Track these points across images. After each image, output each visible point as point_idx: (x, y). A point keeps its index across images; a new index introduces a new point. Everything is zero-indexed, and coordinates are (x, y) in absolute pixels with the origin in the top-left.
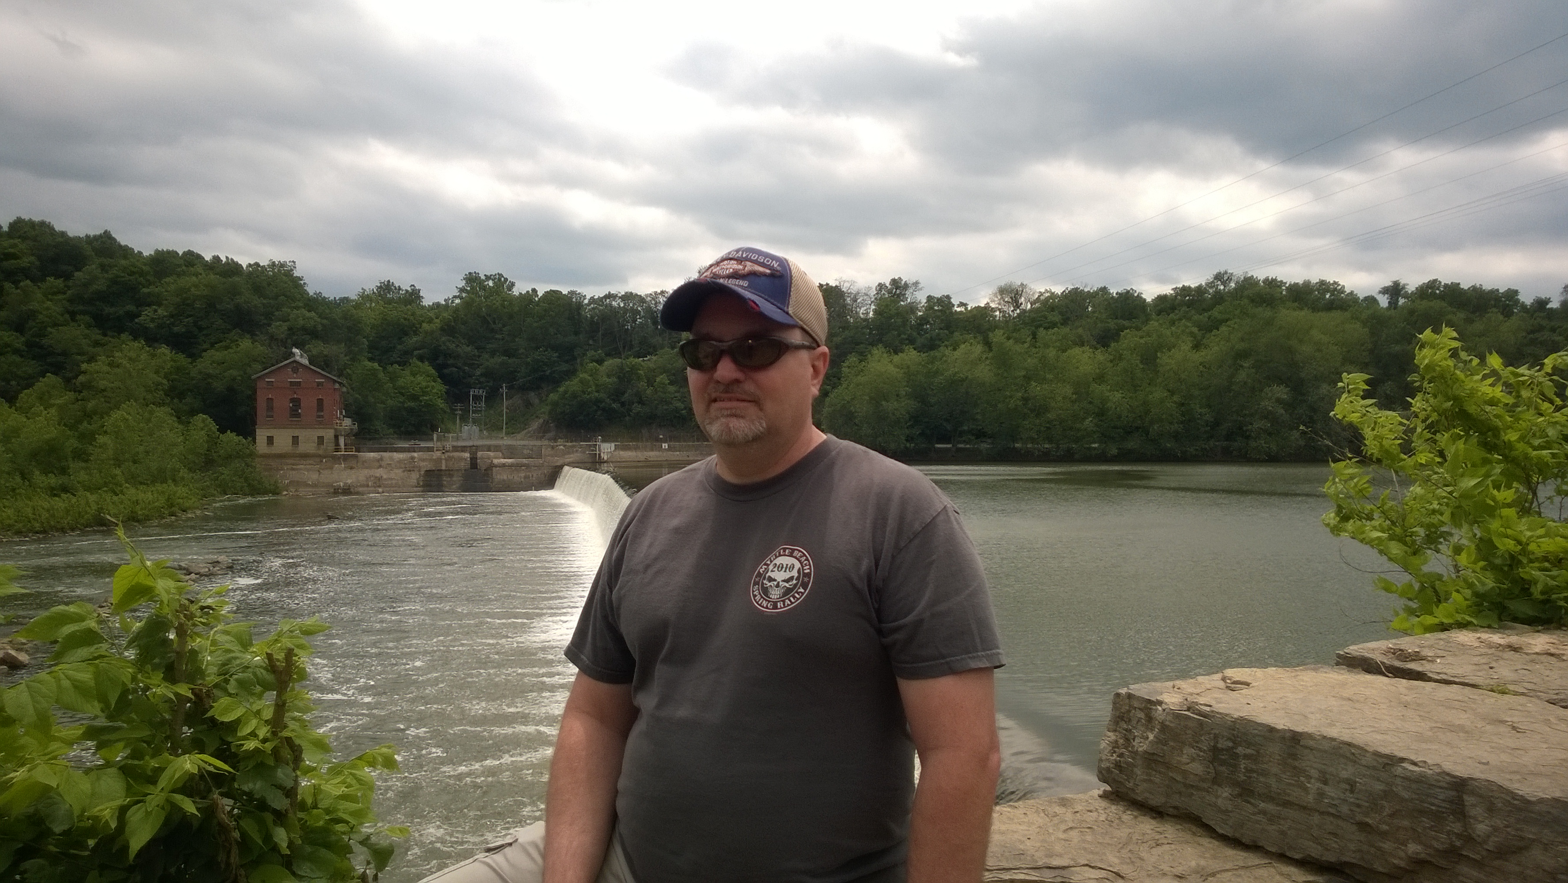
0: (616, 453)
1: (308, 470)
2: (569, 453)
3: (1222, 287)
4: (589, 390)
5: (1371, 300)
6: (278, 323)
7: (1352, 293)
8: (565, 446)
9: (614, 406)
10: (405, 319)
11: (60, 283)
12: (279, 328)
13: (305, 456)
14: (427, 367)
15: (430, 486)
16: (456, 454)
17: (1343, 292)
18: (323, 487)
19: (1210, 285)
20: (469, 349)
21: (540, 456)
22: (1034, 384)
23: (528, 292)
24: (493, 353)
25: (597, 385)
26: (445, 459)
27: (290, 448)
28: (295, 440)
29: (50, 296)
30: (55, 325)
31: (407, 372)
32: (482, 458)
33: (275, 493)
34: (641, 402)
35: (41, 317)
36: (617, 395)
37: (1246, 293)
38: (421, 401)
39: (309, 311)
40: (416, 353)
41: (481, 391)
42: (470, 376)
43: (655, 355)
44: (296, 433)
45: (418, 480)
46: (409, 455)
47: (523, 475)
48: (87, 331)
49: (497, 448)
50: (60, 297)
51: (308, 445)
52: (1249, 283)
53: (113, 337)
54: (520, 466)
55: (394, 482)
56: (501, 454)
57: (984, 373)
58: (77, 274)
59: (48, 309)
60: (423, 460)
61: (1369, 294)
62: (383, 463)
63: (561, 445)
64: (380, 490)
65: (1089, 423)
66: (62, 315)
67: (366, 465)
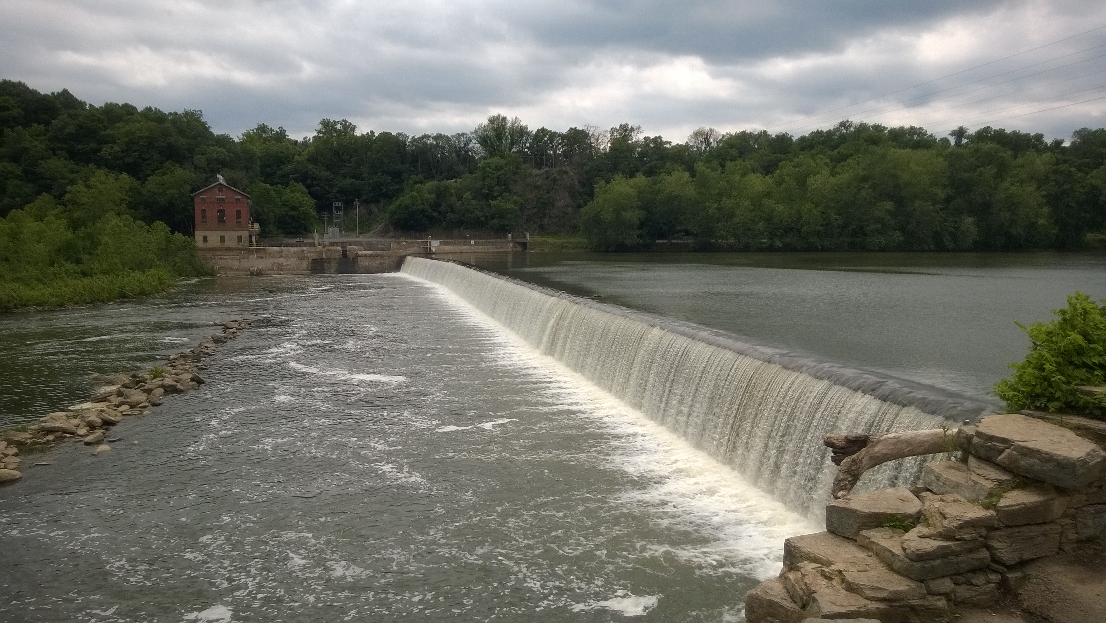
0: (441, 247)
1: (232, 259)
2: (409, 247)
3: (845, 131)
4: (417, 203)
5: (945, 141)
6: (198, 156)
7: (931, 135)
8: (406, 242)
9: (434, 214)
10: (282, 152)
11: (41, 127)
12: (200, 160)
13: (229, 250)
14: (301, 186)
15: (315, 269)
16: (332, 248)
17: (926, 135)
18: (243, 270)
19: (837, 130)
20: (328, 174)
21: (389, 249)
22: (725, 199)
23: (368, 133)
24: (344, 177)
25: (422, 200)
26: (326, 252)
27: (219, 244)
28: (222, 238)
29: (35, 137)
30: (43, 158)
31: (288, 190)
32: (350, 251)
33: (213, 275)
34: (453, 212)
35: (32, 152)
36: (436, 206)
37: (862, 136)
38: (299, 211)
39: (219, 147)
40: (291, 176)
41: (340, 204)
42: (330, 193)
43: (460, 178)
44: (222, 233)
45: (307, 265)
46: (300, 248)
47: (379, 262)
48: (65, 162)
49: (360, 244)
50: (43, 137)
51: (231, 242)
52: (863, 128)
53: (83, 166)
54: (377, 256)
55: (291, 267)
56: (363, 248)
57: (690, 192)
58: (53, 121)
59: (35, 146)
60: (311, 252)
61: (944, 136)
62: (282, 254)
63: (404, 242)
64: (282, 273)
65: (761, 225)
66: (46, 151)
67: (272, 255)
